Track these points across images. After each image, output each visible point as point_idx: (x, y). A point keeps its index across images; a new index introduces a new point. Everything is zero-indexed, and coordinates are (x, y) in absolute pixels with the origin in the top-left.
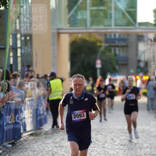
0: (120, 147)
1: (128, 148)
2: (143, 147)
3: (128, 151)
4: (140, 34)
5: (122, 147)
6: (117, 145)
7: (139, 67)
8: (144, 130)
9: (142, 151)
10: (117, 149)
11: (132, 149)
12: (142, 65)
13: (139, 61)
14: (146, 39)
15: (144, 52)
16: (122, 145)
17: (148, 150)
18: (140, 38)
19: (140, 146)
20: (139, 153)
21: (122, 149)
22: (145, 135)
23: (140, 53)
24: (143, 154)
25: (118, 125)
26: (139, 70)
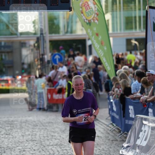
0: (5, 136)
1: (12, 137)
2: (26, 135)
3: (12, 139)
4: (22, 41)
5: (6, 136)
6: (2, 135)
7: (23, 69)
8: (26, 120)
9: (25, 138)
10: (2, 138)
11: (16, 137)
12: (26, 66)
13: (23, 64)
14: (28, 45)
15: (27, 56)
16: (7, 134)
17: (30, 137)
18: (23, 44)
19: (23, 134)
20: (22, 140)
21: (7, 138)
22: (27, 125)
23: (23, 57)
24: (25, 140)
25: (4, 118)
26: (23, 71)
